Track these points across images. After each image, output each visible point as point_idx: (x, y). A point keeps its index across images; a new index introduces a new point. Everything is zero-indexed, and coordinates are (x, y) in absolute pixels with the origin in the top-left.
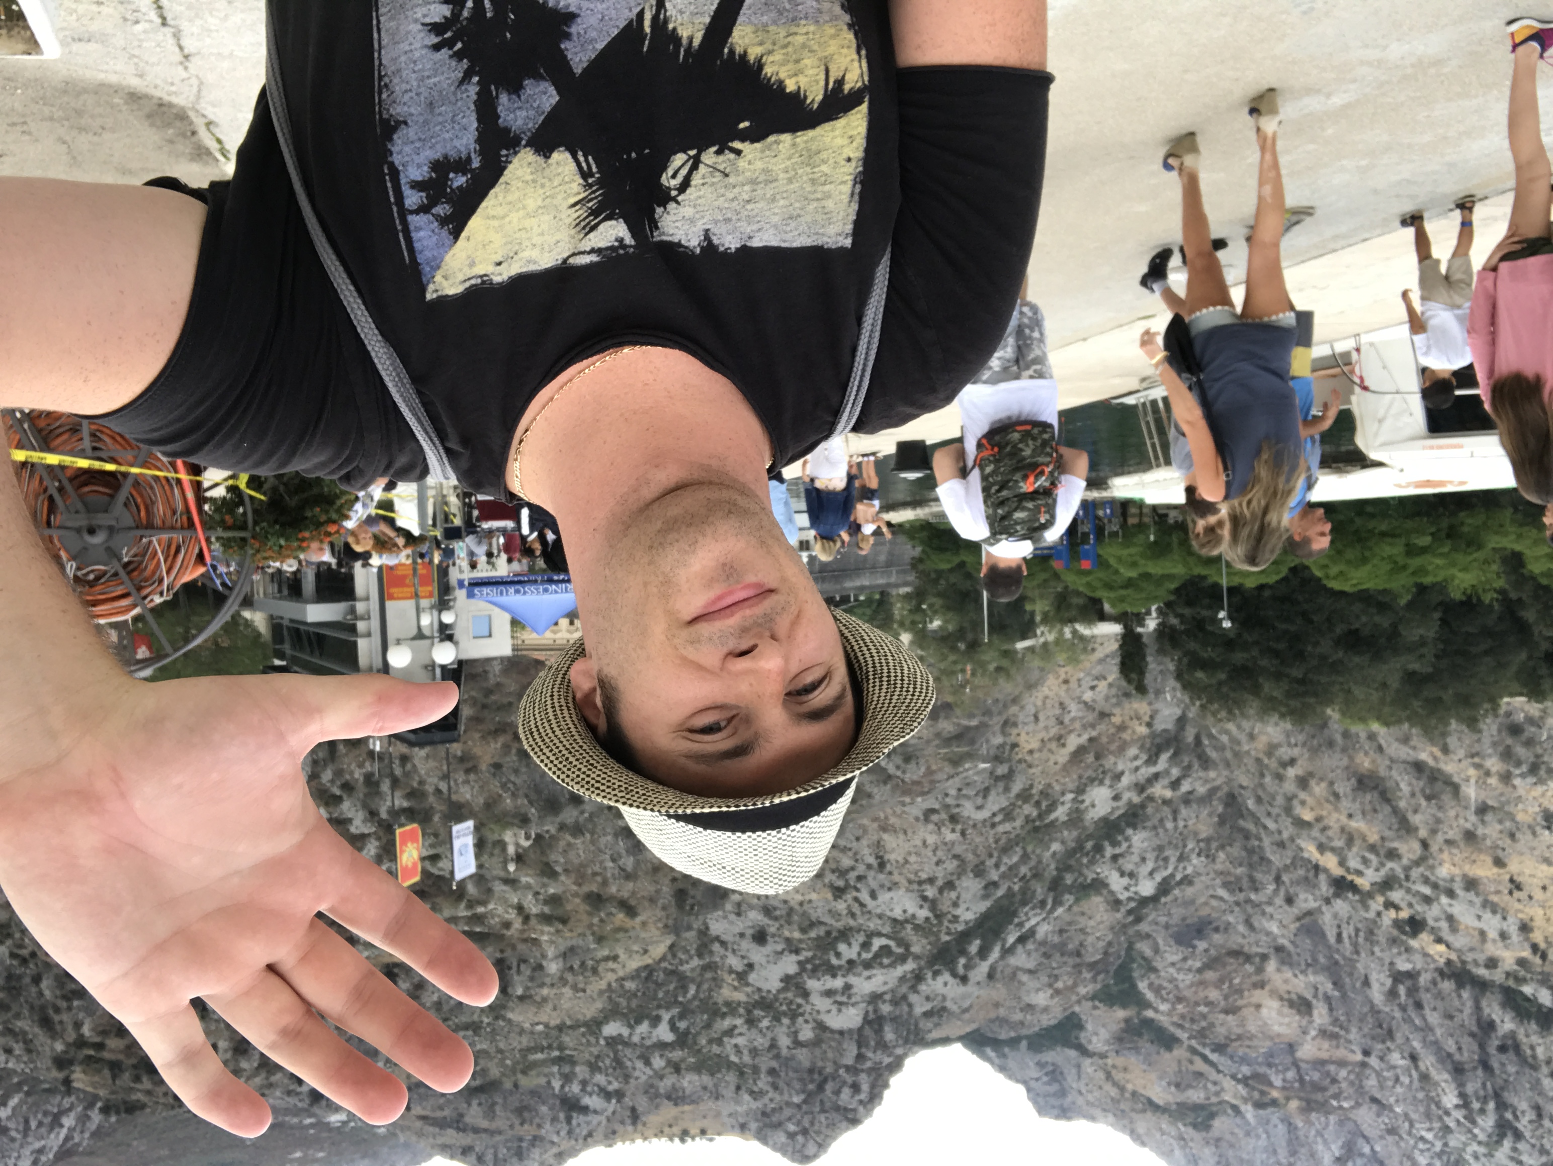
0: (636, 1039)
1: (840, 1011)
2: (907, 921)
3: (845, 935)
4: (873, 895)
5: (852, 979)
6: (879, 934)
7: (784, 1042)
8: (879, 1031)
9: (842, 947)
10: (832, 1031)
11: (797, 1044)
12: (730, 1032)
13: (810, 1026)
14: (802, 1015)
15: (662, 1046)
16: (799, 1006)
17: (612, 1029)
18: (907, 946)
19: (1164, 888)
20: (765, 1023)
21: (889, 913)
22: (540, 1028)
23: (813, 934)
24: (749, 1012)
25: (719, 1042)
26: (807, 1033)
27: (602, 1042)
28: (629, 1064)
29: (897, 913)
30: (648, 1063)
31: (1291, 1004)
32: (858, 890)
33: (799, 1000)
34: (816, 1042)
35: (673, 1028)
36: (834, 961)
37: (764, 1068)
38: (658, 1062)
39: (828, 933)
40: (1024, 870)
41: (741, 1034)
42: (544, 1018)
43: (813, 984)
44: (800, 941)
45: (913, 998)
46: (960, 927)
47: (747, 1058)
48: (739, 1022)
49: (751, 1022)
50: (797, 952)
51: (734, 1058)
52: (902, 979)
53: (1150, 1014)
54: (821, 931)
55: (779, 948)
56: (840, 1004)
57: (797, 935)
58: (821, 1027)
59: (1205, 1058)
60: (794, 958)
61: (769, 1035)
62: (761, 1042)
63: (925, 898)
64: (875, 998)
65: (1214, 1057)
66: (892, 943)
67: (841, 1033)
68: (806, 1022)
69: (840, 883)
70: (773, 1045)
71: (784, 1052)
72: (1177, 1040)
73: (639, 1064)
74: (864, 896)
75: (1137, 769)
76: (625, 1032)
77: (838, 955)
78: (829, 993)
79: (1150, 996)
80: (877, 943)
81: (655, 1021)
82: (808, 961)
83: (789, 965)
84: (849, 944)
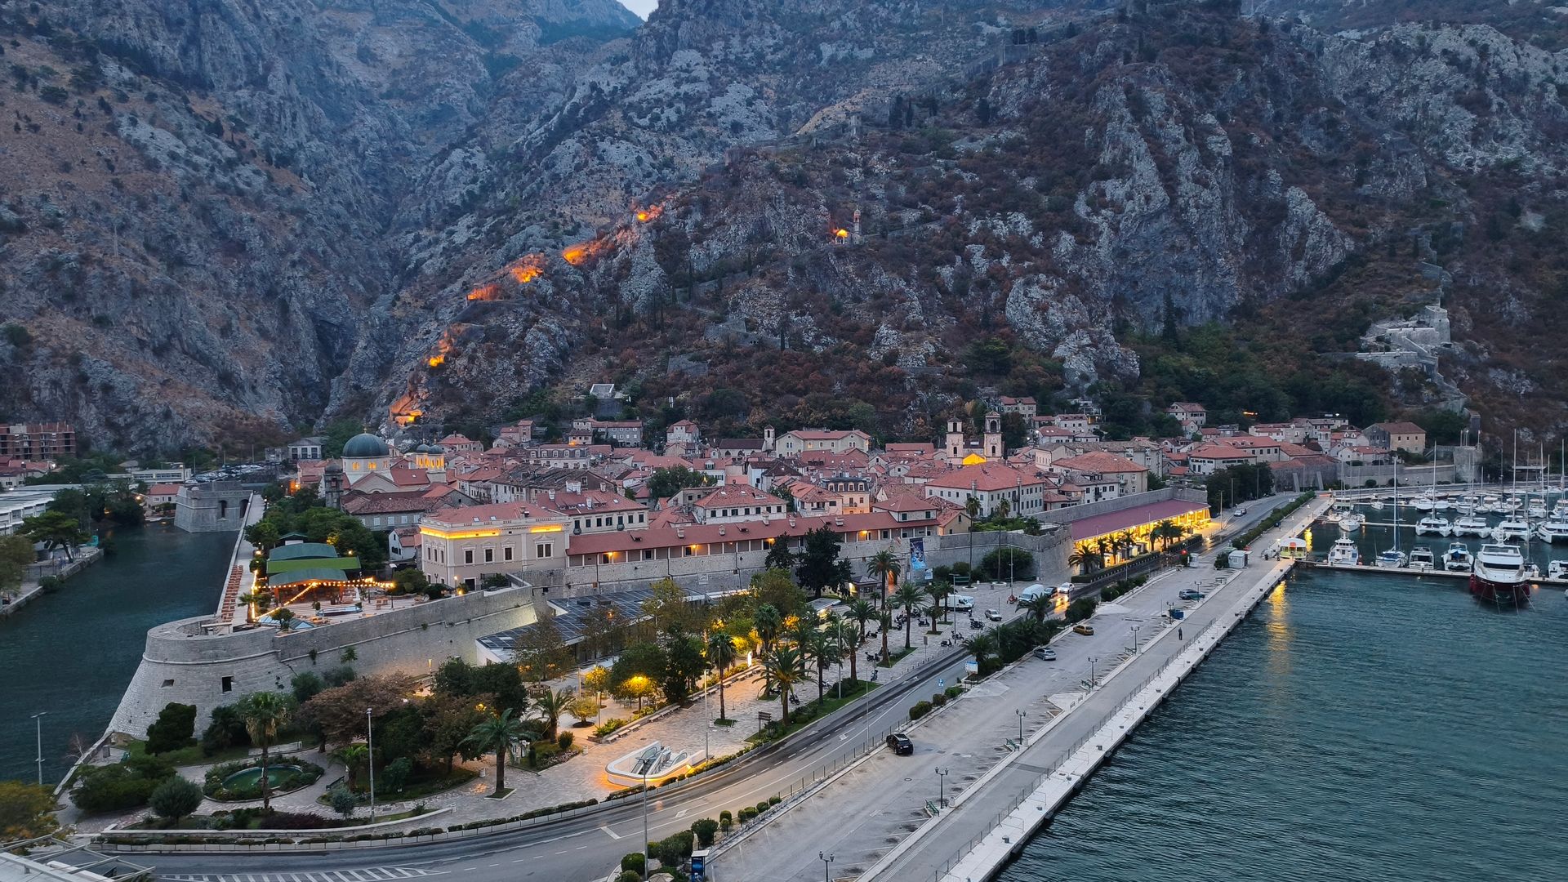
0: (849, 46)
1: (688, 65)
2: (619, 139)
3: (671, 127)
4: (639, 160)
5: (672, 91)
6: (644, 128)
7: (735, 41)
8: (660, 48)
9: (674, 118)
10: (697, 48)
11: (726, 39)
12: (777, 49)
13: (715, 53)
14: (718, 62)
15: (830, 40)
16: (718, 70)
17: (868, 53)
18: (625, 117)
19: (444, 155)
20: (748, 56)
21: (631, 146)
22: (920, 57)
23: (694, 129)
24: (760, 64)
25: (786, 40)
26: (717, 47)
27: (875, 43)
28: (858, 25)
29: (624, 145)
30: (844, 25)
31: (374, 57)
32: (652, 165)
33: (717, 74)
34: (710, 40)
35: (819, 54)
36: (682, 106)
37: (755, 20)
38: (836, 25)
39: (682, 130)
40: (525, 178)
41: (769, 47)
42: (916, 66)
43: (703, 87)
44: (705, 124)
45: (634, 73)
46: (578, 133)
47: (767, 27)
48: (769, 57)
49: (760, 56)
50: (710, 115)
51: (777, 27)
52: (637, 89)
53: (484, 51)
54: (686, 133)
55: (723, 118)
56: (686, 71)
57: (707, 129)
58: (705, 53)
59: (446, 15)
60: (712, 110)
61: (747, 46)
62: (755, 41)
63: (601, 158)
64: (659, 76)
65: (438, 16)
66: (636, 120)
67: (690, 47)
68: (716, 57)
69: (666, 171)
70: (744, 38)
71: (737, 32)
72: (466, 29)
73: (850, 23)
74: (647, 160)
75: (431, 257)
76: (857, 52)
77: (678, 111)
78: (696, 80)
79: (481, 67)
80: (645, 122)
81: (832, 60)
82: (703, 107)
83: (718, 104)
84: (668, 120)
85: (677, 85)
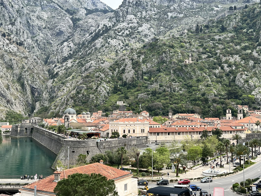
1: (131, 19)
2: (113, 38)
11: (141, 12)
12: (155, 14)
14: (139, 18)
15: (171, 12)
17: (182, 15)
18: (114, 33)
19: (62, 43)
20: (148, 16)
21: (117, 40)
23: (134, 36)
25: (158, 12)
26: (139, 14)
27: (184, 13)
28: (178, 8)
30: (174, 8)
31: (41, 18)
32: (123, 45)
33: (139, 21)
34: (137, 12)
35: (168, 15)
36: (130, 30)
37: (149, 7)
39: (131, 36)
40: (87, 49)
43: (136, 25)
44: (137, 34)
45: (115, 21)
46: (102, 37)
47: (153, 9)
49: (151, 17)
52: (117, 25)
53: (71, 17)
55: (142, 33)
58: (135, 16)
60: (139, 31)
62: (149, 12)
63: (109, 43)
64: (123, 22)
65: (58, 7)
66: (117, 33)
67: (131, 14)
69: (127, 47)
70: (146, 12)
71: (144, 10)
72: (66, 11)
76: (179, 15)
79: (70, 20)
80: (120, 34)
81: (171, 17)
82: (136, 30)
85: (128, 24)
